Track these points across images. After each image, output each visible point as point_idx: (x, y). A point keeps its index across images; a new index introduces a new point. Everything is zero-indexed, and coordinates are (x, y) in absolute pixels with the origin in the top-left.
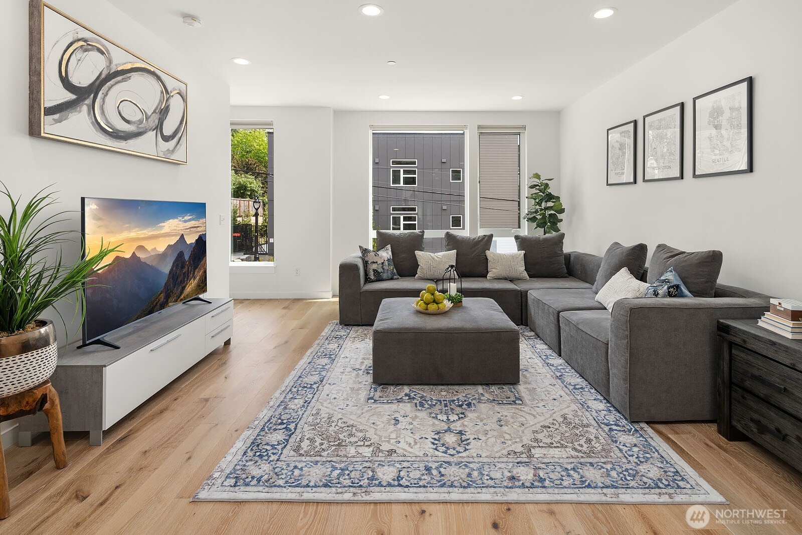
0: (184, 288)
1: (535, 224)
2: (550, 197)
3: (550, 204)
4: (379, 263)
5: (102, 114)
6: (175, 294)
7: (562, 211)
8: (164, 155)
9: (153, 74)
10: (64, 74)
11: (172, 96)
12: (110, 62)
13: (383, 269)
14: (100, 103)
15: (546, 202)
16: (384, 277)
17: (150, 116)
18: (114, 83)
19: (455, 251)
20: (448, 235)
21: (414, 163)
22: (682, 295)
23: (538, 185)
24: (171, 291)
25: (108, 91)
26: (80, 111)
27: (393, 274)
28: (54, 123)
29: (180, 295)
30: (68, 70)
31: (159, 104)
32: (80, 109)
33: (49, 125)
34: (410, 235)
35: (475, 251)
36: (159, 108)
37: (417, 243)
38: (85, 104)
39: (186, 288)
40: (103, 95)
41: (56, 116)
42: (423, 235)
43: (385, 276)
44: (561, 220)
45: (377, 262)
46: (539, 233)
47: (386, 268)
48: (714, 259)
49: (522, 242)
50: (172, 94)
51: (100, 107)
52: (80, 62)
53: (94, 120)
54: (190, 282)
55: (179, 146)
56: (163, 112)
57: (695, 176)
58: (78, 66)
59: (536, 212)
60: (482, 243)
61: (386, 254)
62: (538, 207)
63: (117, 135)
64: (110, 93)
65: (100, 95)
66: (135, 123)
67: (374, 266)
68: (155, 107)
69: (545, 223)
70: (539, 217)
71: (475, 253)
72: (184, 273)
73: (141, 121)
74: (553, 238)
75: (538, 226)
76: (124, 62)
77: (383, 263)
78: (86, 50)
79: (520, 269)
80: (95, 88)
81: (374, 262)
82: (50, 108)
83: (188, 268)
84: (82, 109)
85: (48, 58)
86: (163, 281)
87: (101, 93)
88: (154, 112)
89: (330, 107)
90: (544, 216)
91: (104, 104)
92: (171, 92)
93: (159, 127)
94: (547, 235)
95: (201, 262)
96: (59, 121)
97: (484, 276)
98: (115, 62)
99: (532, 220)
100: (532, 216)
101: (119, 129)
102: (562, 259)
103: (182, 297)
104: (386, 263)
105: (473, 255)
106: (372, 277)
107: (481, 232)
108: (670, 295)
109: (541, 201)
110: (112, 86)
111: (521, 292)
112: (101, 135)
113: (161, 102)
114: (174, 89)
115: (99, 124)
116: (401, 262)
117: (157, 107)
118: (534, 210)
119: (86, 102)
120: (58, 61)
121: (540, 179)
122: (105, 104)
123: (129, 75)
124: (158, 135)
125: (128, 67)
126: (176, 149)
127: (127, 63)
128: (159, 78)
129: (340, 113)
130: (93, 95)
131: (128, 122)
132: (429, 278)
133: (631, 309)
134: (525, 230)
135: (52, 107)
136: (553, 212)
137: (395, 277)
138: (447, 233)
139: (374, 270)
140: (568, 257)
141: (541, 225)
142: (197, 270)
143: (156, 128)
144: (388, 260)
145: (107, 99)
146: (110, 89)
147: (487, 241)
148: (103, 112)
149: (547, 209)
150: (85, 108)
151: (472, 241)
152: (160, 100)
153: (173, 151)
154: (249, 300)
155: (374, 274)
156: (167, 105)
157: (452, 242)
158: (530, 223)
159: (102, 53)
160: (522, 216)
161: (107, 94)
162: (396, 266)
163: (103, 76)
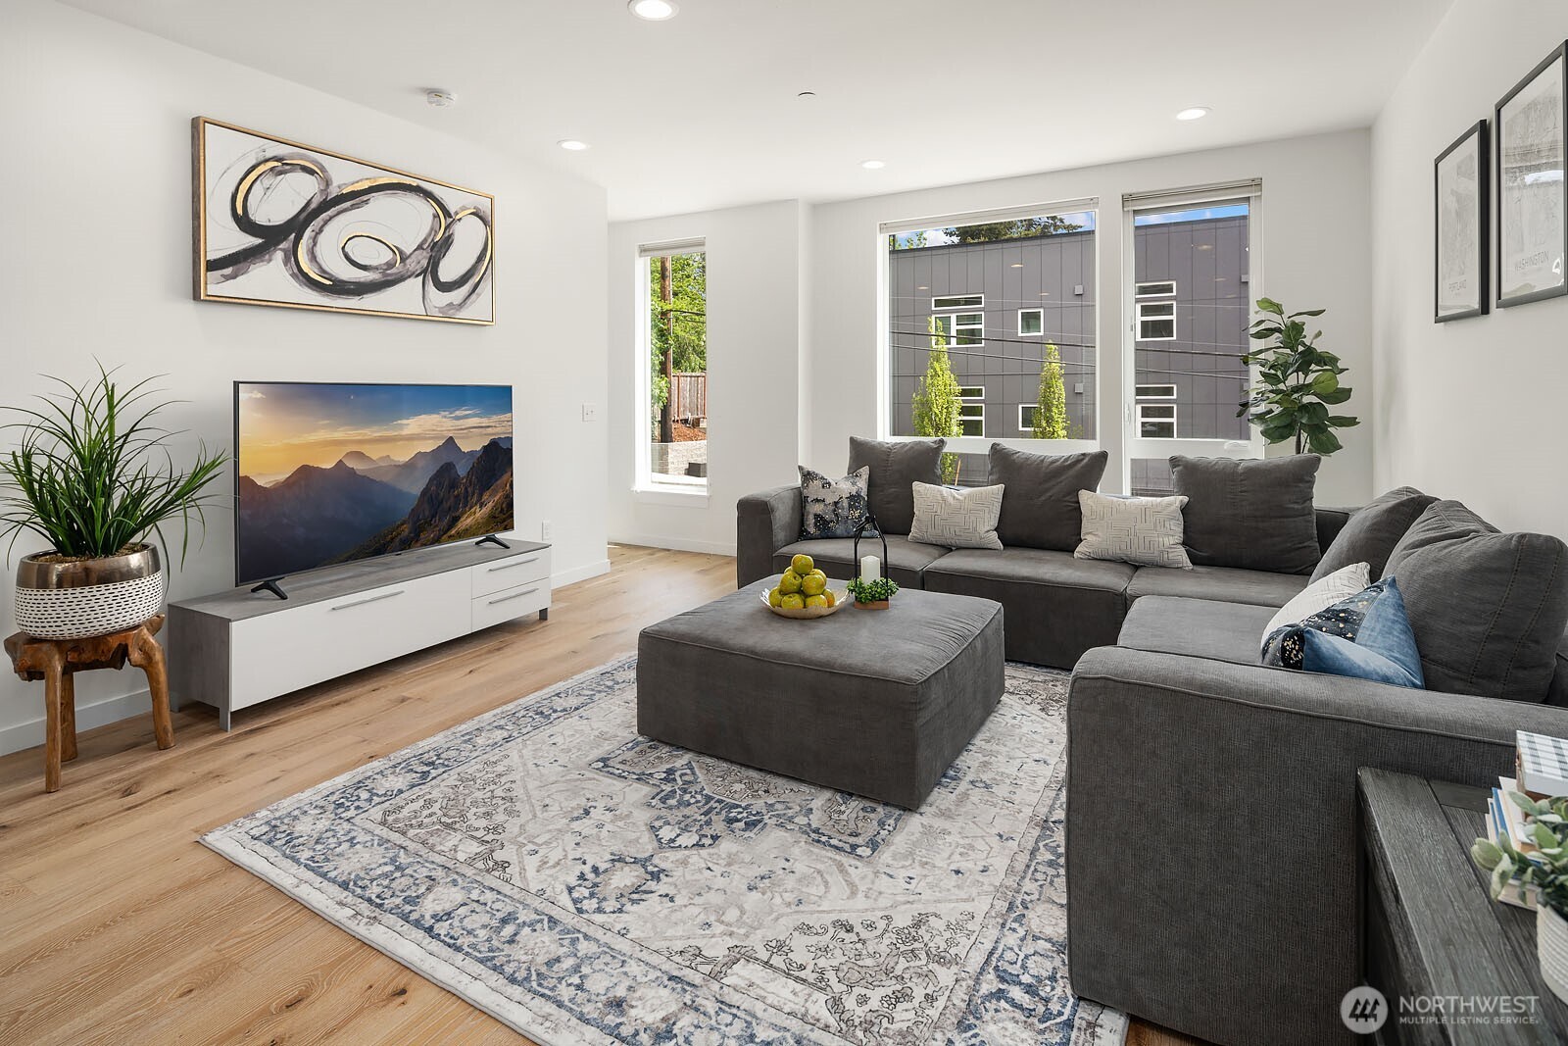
0: (456, 519)
2: (1310, 358)
3: (1311, 376)
4: (827, 502)
5: (311, 261)
6: (437, 526)
7: (1343, 397)
8: (440, 312)
9: (417, 190)
10: (240, 211)
11: (459, 220)
12: (328, 183)
13: (836, 515)
14: (307, 246)
15: (1297, 371)
16: (839, 532)
17: (411, 254)
18: (336, 212)
19: (1003, 486)
20: (997, 450)
21: (1169, 289)
23: (1275, 327)
24: (426, 523)
25: (323, 226)
26: (270, 260)
27: (860, 527)
28: (223, 279)
29: (449, 529)
30: (248, 204)
31: (429, 234)
32: (270, 256)
33: (215, 285)
34: (911, 448)
35: (1047, 490)
36: (430, 240)
37: (924, 465)
38: (280, 249)
39: (462, 519)
40: (314, 233)
41: (228, 271)
42: (940, 448)
43: (840, 529)
45: (824, 501)
47: (843, 513)
49: (1188, 476)
50: (458, 217)
51: (308, 250)
52: (270, 191)
53: (296, 271)
54: (473, 510)
55: (474, 296)
56: (439, 248)
58: (266, 197)
60: (1072, 472)
61: (848, 484)
63: (339, 288)
64: (327, 229)
65: (308, 233)
66: (377, 269)
67: (818, 508)
68: (420, 241)
69: (1291, 428)
71: (1049, 494)
72: (457, 497)
73: (390, 265)
76: (358, 179)
77: (836, 503)
78: (281, 173)
79: (1169, 541)
80: (297, 226)
81: (817, 500)
82: (215, 260)
83: (466, 488)
84: (274, 257)
85: (213, 192)
86: (406, 508)
87: (309, 229)
88: (420, 247)
89: (795, 200)
91: (315, 244)
92: (457, 213)
93: (431, 270)
95: (497, 480)
96: (233, 277)
97: (1065, 549)
98: (335, 184)
99: (1262, 418)
101: (345, 279)
102: (1308, 524)
103: (453, 532)
104: (845, 504)
105: (1043, 498)
106: (812, 530)
110: (331, 218)
112: (310, 291)
113: (433, 231)
114: (464, 208)
115: (305, 275)
116: (889, 503)
117: (425, 240)
119: (280, 247)
120: (231, 195)
121: (1281, 313)
122: (318, 245)
123: (365, 198)
124: (427, 282)
125: (365, 185)
126: (469, 302)
127: (361, 180)
128: (428, 195)
129: (821, 209)
130: (294, 235)
131: (364, 268)
135: (220, 259)
136: (1313, 399)
138: (994, 446)
139: (816, 516)
142: (488, 493)
143: (424, 272)
144: (854, 497)
145: (321, 238)
146: (326, 223)
147: (1090, 468)
148: (313, 258)
149: (1294, 390)
150: (279, 256)
151: (1047, 468)
152: (432, 229)
153: (461, 305)
154: (669, 550)
155: (815, 524)
156: (447, 234)
157: (1000, 465)
159: (312, 172)
161: (321, 230)
163: (313, 206)
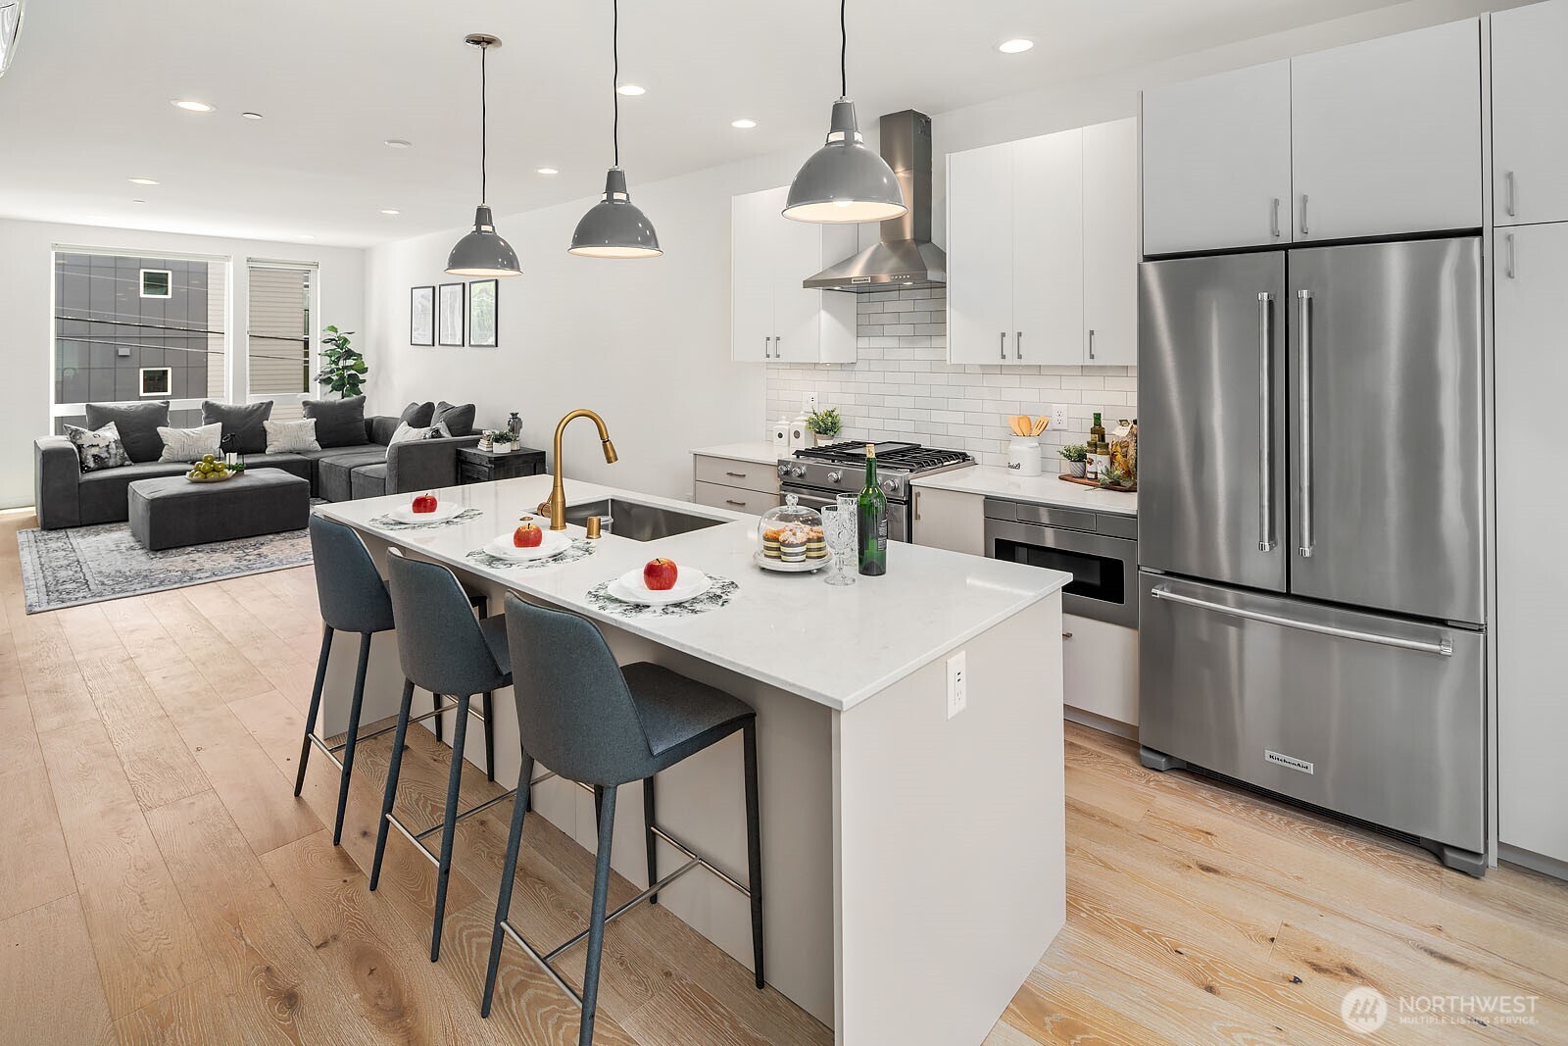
1: (329, 387)
2: (349, 354)
3: (350, 362)
4: (100, 446)
7: (365, 370)
13: (108, 453)
15: (345, 359)
16: (110, 464)
19: (220, 424)
20: (207, 405)
22: (441, 436)
23: (334, 340)
27: (123, 458)
34: (145, 408)
35: (248, 422)
37: (160, 416)
42: (168, 407)
43: (111, 462)
44: (364, 381)
45: (97, 446)
46: (336, 397)
47: (113, 451)
48: (470, 410)
49: (313, 409)
57: (470, 345)
59: (332, 372)
60: (258, 412)
61: (110, 433)
62: (333, 366)
67: (95, 451)
69: (344, 385)
70: (335, 378)
71: (248, 425)
74: (352, 402)
75: (334, 388)
77: (107, 446)
79: (310, 439)
90: (342, 377)
94: (346, 399)
97: (262, 451)
99: (327, 381)
100: (326, 376)
102: (363, 424)
104: (113, 445)
105: (245, 427)
106: (93, 464)
107: (251, 400)
108: (433, 437)
109: (339, 358)
111: (311, 462)
116: (132, 443)
118: (329, 370)
121: (337, 332)
132: (181, 459)
133: (399, 448)
134: (318, 394)
136: (353, 372)
137: (127, 463)
138: (206, 402)
139: (94, 456)
140: (369, 422)
141: (338, 387)
144: (115, 441)
147: (265, 410)
149: (344, 368)
151: (241, 412)
155: (94, 460)
157: (213, 413)
158: (323, 384)
160: (312, 376)
162: (126, 449)
